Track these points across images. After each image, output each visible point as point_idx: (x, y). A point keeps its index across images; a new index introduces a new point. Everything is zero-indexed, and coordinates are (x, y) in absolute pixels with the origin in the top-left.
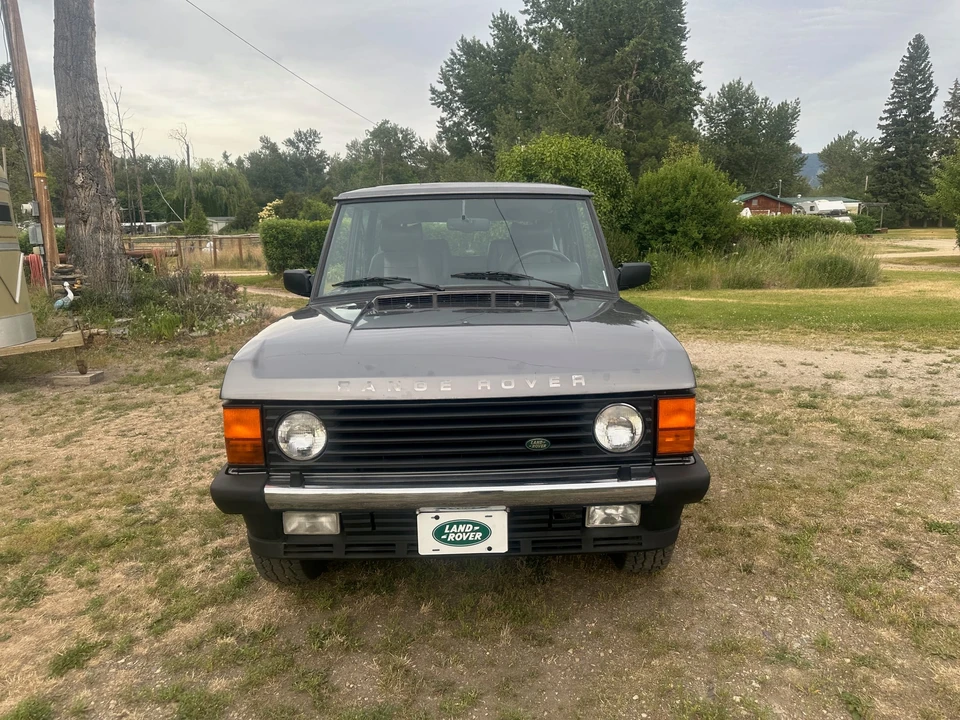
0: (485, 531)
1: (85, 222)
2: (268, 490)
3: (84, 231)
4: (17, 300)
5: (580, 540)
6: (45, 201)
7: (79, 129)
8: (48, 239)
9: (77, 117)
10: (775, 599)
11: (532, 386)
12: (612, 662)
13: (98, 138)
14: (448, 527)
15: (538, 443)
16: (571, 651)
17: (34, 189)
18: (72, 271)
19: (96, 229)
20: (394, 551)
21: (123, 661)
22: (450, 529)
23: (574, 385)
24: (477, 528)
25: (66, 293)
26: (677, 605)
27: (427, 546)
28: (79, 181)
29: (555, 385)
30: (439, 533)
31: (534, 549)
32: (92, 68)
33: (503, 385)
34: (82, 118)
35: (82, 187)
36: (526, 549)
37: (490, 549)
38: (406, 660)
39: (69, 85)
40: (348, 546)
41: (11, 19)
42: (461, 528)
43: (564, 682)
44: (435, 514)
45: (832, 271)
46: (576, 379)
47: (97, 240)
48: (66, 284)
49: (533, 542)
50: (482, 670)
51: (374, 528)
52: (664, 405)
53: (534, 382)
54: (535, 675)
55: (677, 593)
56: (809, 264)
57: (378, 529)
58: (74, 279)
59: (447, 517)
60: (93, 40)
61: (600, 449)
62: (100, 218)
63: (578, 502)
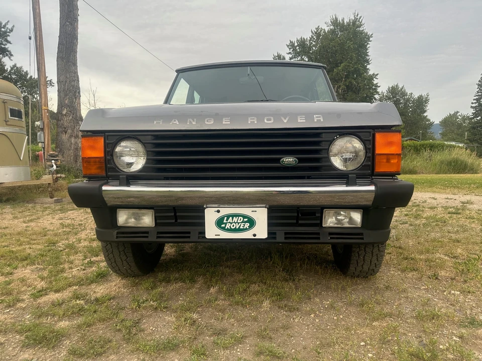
0: (252, 223)
1: (66, 132)
2: (104, 188)
3: (65, 137)
4: (22, 159)
5: (318, 234)
6: (46, 121)
7: (66, 87)
8: (46, 139)
9: (66, 82)
10: (459, 293)
11: (285, 121)
12: (343, 323)
13: (75, 92)
14: (226, 218)
15: (289, 160)
16: (312, 316)
17: (42, 115)
18: (57, 156)
19: (71, 136)
20: (189, 237)
21: (8, 310)
22: (227, 220)
23: (315, 121)
24: (246, 220)
25: (53, 166)
26: (388, 294)
27: (212, 232)
28: (64, 112)
29: (302, 121)
30: (220, 223)
31: (286, 238)
32: (75, 59)
33: (266, 121)
34: (68, 82)
35: (65, 115)
36: (280, 238)
37: (255, 235)
38: (195, 316)
39: (63, 66)
40: (158, 233)
41: (38, 34)
42: (235, 219)
43: (307, 333)
44: (217, 209)
45: (455, 166)
46: (317, 117)
47: (71, 141)
48: (53, 161)
49: (286, 234)
50: (248, 323)
51: (176, 221)
52: (379, 137)
53: (287, 119)
54: (285, 327)
55: (387, 288)
56: (442, 162)
57: (179, 221)
58: (57, 160)
59: (225, 211)
60: (76, 46)
62: (73, 131)
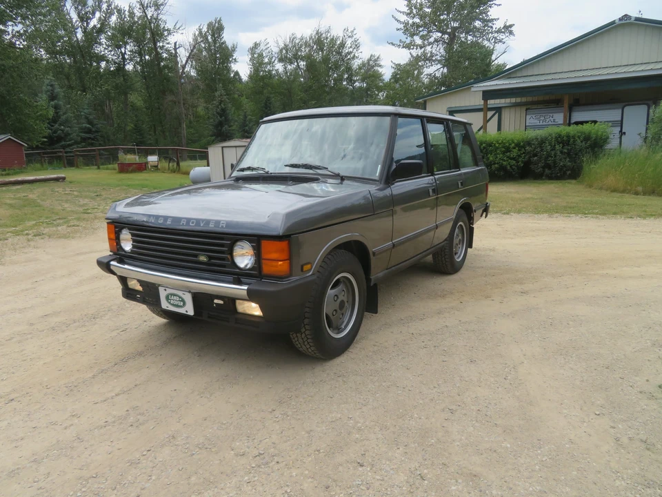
0: (184, 302)
2: (112, 263)
5: (228, 318)
11: (202, 225)
15: (203, 257)
22: (171, 297)
23: (221, 227)
24: (181, 299)
27: (164, 304)
29: (212, 226)
30: (167, 298)
33: (191, 224)
37: (187, 311)
42: (175, 298)
44: (165, 288)
46: (222, 223)
49: (209, 314)
52: (264, 243)
53: (204, 223)
59: (169, 291)
61: (234, 265)
63: (234, 297)
